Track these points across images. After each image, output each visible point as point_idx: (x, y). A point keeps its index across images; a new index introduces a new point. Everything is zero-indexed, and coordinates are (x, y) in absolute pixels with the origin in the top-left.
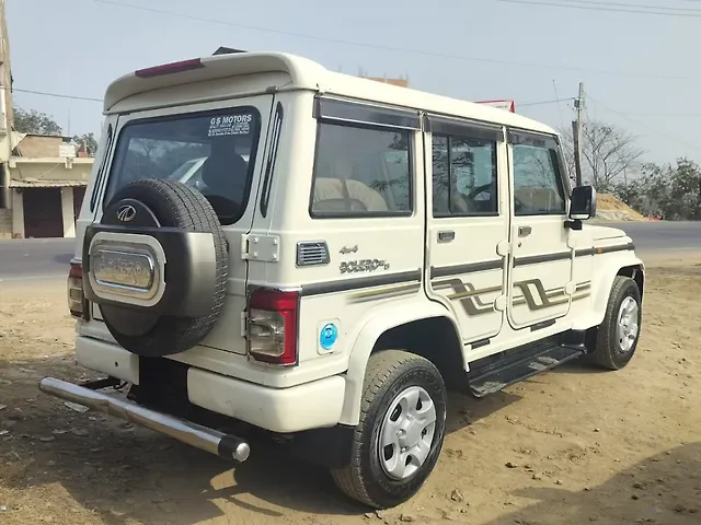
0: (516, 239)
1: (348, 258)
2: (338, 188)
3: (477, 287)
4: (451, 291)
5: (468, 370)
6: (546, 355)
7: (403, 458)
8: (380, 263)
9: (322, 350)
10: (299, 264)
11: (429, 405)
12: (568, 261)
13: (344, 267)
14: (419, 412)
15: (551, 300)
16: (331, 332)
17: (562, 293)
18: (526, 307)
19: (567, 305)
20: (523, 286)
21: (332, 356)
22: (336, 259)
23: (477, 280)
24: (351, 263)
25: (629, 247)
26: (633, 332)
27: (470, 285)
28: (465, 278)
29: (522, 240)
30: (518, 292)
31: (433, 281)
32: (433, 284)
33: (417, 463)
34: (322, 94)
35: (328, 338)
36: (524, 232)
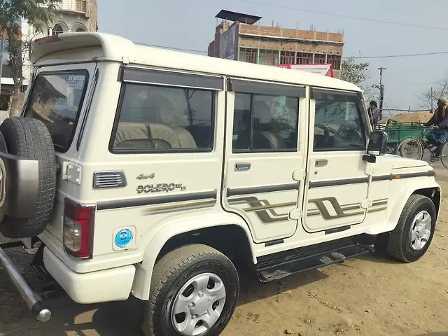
0: (312, 168)
1: (144, 183)
2: (143, 131)
3: (272, 203)
4: (247, 206)
5: (256, 262)
6: (338, 252)
7: (194, 322)
8: (178, 186)
9: (116, 248)
10: (95, 187)
11: (220, 286)
12: (365, 185)
13: (141, 189)
14: (210, 291)
15: (345, 212)
16: (126, 235)
17: (358, 207)
18: (320, 217)
19: (363, 216)
20: (319, 202)
21: (127, 252)
22: (133, 183)
23: (273, 198)
24: (148, 186)
25: (430, 174)
26: (426, 236)
27: (266, 202)
28: (259, 196)
29: (318, 169)
30: (314, 206)
31: (229, 198)
32: (229, 201)
33: (206, 325)
34: (126, 64)
35: (123, 239)
36: (320, 163)
